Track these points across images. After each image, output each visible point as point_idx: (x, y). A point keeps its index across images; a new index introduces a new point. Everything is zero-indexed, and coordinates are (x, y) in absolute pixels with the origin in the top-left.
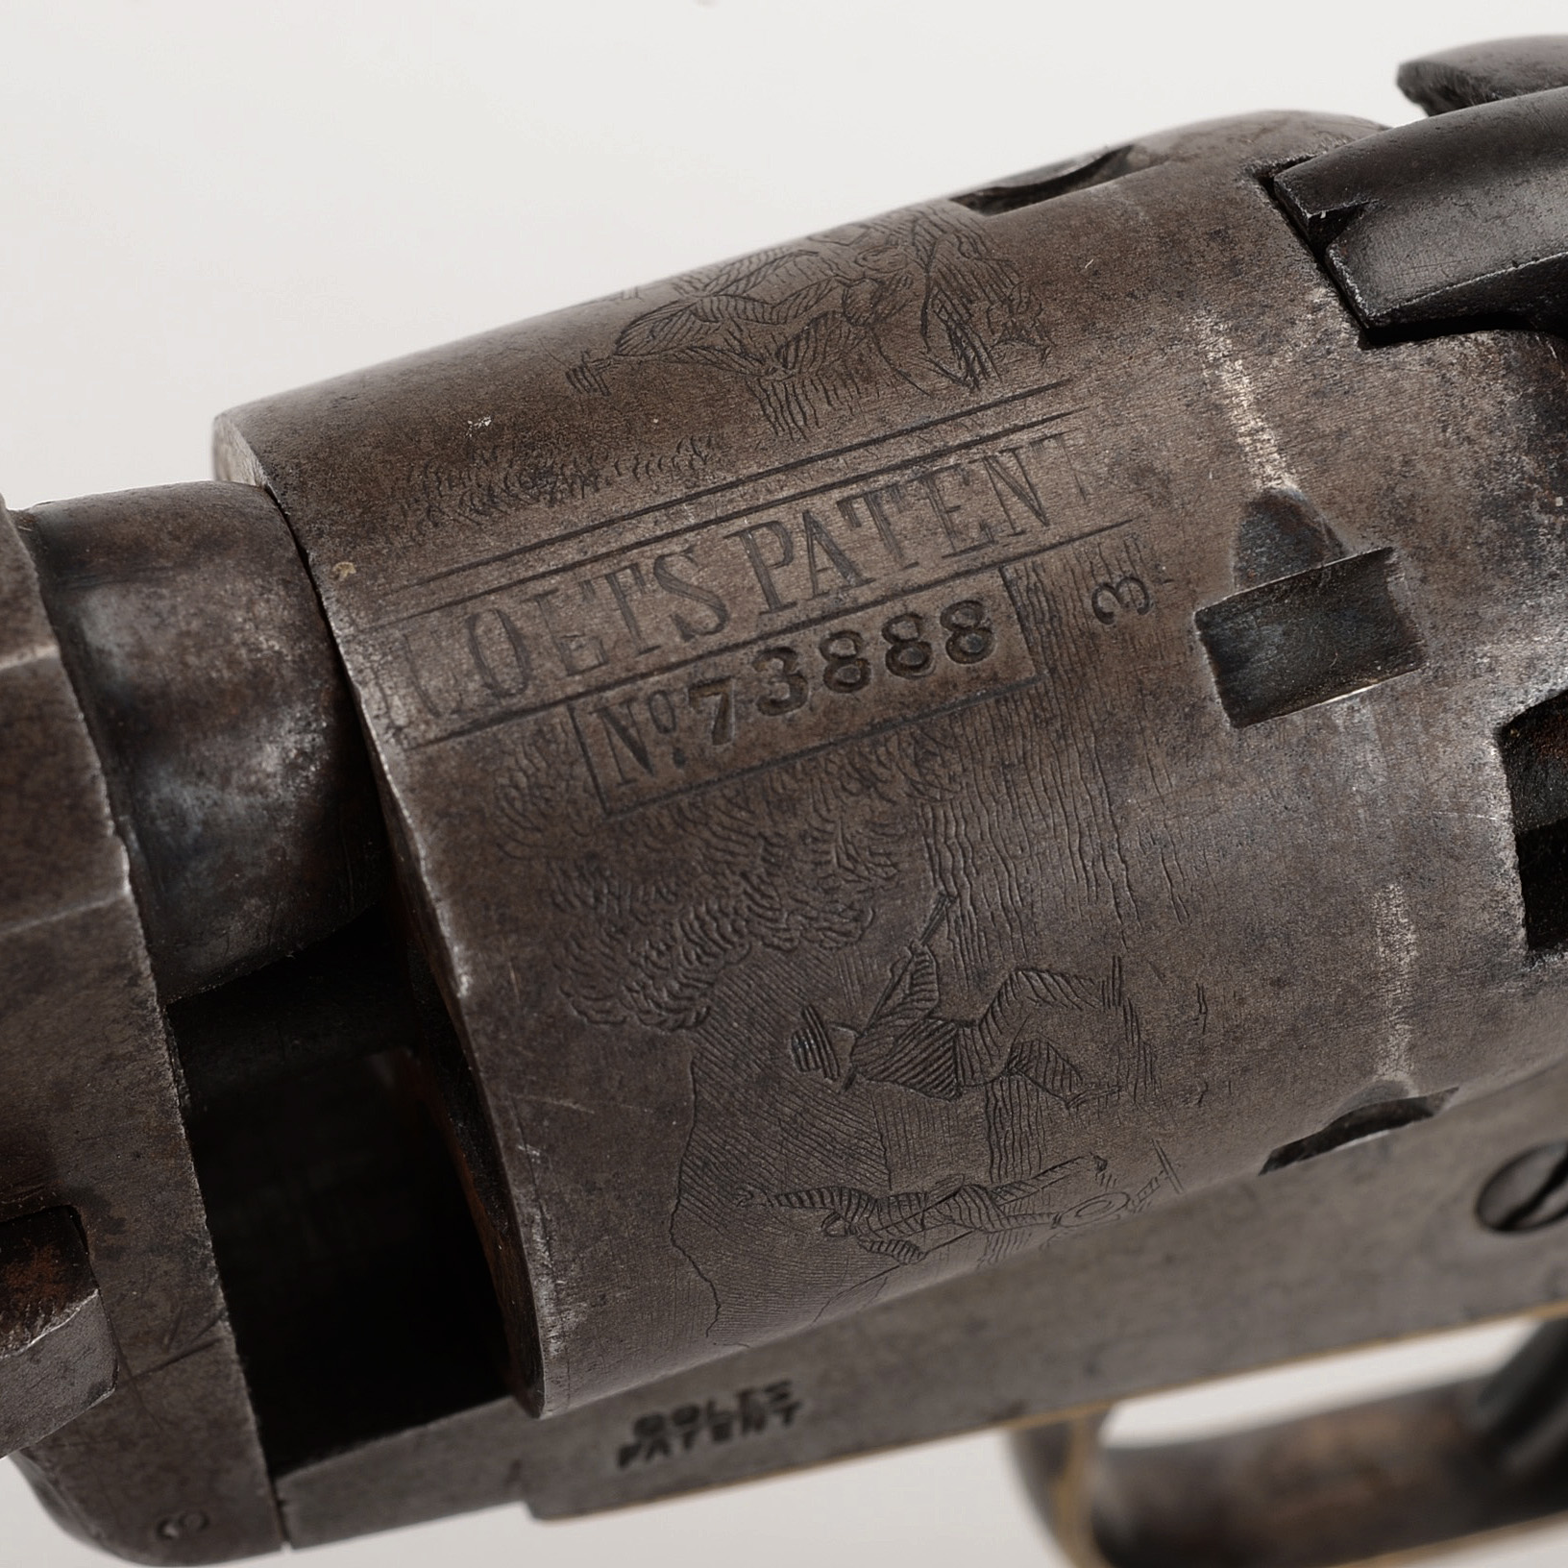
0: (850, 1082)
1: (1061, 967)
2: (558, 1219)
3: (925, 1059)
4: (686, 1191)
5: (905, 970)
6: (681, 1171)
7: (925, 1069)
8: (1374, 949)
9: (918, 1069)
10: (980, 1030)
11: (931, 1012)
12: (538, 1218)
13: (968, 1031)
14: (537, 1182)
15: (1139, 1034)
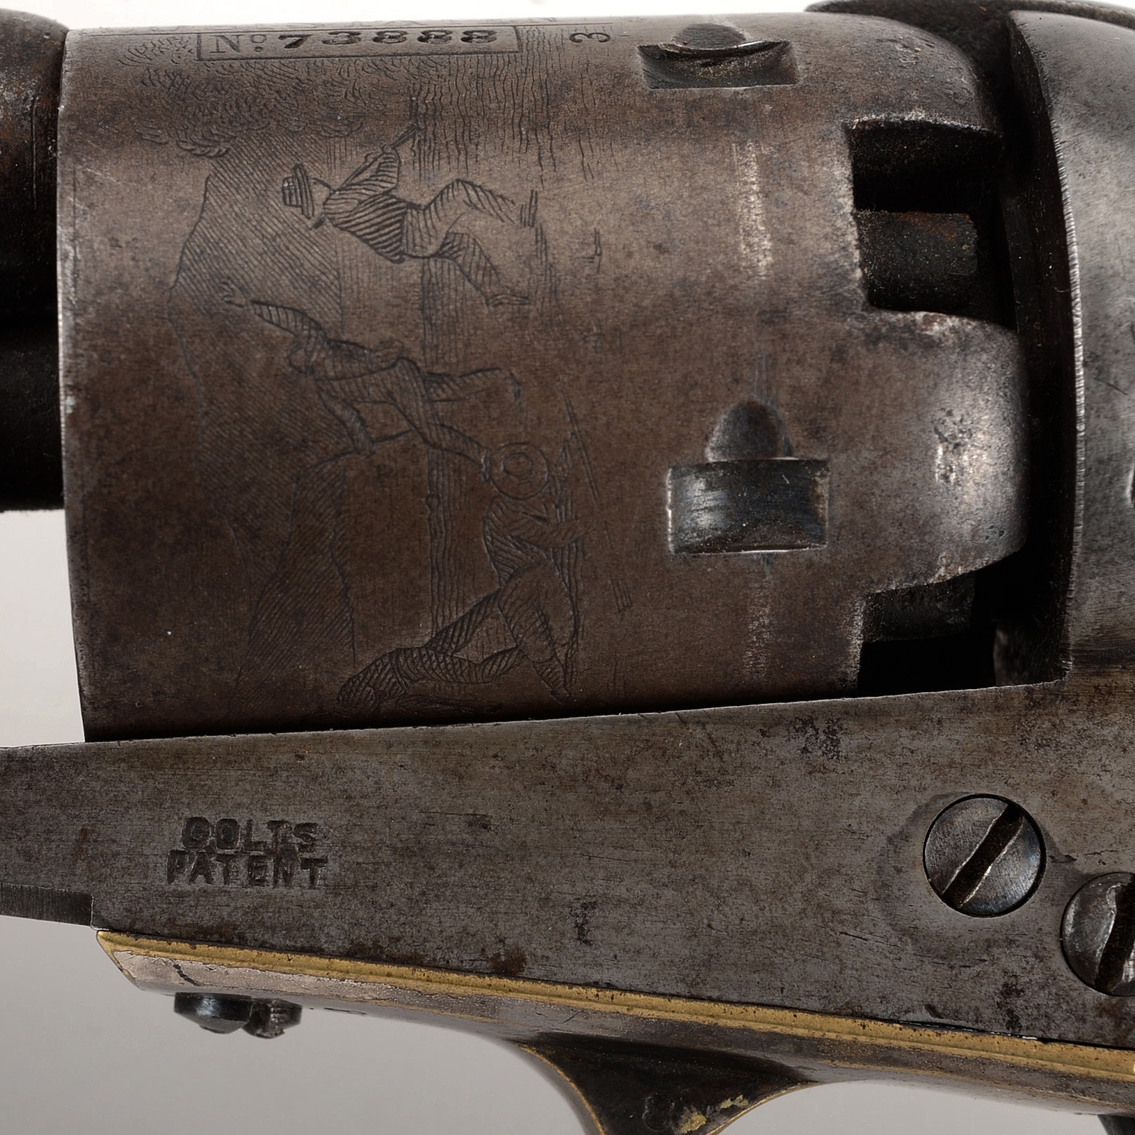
0: (319, 224)
1: (490, 186)
2: (86, 261)
3: (379, 223)
4: (184, 271)
5: (375, 159)
6: (183, 253)
7: (377, 231)
8: (737, 244)
9: (373, 229)
10: (424, 214)
11: (390, 191)
12: (71, 255)
13: (415, 213)
14: (77, 227)
15: (546, 255)
